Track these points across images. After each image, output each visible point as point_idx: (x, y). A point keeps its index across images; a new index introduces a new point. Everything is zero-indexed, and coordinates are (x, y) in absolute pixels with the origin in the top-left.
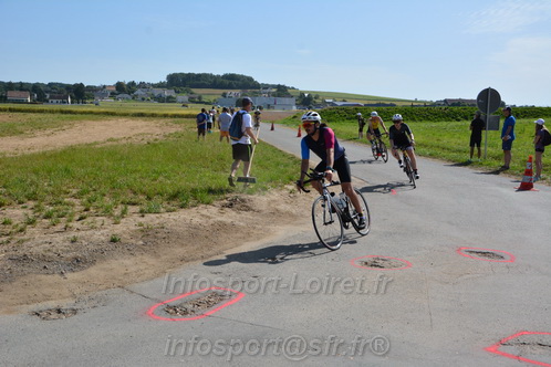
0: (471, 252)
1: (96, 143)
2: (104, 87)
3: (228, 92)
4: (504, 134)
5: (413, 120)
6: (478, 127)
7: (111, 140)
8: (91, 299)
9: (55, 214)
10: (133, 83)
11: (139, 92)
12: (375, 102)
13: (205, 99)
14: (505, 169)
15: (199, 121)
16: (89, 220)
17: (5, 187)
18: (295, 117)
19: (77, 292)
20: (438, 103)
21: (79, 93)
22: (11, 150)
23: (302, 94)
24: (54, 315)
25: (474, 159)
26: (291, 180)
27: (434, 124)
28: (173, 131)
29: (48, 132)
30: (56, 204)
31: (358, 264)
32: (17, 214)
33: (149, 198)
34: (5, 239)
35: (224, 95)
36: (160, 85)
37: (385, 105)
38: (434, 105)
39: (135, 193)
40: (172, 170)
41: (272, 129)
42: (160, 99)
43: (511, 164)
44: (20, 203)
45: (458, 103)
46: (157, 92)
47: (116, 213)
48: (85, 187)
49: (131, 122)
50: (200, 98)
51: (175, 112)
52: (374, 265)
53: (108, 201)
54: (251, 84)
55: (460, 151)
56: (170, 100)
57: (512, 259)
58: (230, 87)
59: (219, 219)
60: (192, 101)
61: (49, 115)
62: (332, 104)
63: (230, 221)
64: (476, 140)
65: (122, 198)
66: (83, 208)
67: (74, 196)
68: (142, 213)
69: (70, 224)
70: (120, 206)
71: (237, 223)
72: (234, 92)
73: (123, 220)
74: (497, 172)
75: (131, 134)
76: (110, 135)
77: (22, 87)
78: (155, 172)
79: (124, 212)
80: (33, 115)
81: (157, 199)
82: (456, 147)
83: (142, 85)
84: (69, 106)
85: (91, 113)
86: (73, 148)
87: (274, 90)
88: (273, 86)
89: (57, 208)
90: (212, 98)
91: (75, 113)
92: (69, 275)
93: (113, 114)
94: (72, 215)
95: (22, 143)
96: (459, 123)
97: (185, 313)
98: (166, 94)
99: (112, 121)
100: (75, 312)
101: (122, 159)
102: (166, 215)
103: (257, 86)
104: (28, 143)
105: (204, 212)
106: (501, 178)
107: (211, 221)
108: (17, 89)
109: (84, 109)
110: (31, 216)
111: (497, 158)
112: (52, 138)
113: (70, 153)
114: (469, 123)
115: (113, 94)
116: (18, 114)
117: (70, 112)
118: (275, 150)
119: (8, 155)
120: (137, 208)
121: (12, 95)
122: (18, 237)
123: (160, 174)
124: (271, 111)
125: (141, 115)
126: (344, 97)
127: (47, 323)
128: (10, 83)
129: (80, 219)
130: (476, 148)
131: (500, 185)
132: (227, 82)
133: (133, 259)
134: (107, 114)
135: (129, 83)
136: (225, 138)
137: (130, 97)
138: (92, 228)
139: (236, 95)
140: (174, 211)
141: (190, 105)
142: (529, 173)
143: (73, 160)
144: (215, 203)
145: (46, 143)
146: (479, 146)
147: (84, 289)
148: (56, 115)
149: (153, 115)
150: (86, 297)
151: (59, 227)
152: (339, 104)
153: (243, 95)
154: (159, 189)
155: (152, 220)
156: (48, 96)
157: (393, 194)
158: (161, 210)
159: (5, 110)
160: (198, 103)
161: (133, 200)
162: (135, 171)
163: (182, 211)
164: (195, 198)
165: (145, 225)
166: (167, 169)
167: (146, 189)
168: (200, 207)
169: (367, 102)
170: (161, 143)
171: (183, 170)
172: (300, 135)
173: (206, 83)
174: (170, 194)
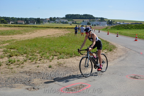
1: (44, 37)
2: (46, 19)
3: (85, 20)
7: (48, 35)
9: (32, 58)
10: (55, 18)
11: (57, 20)
12: (134, 23)
13: (77, 22)
15: (75, 30)
16: (42, 60)
17: (17, 50)
18: (106, 28)
21: (38, 21)
22: (19, 39)
23: (109, 20)
24: (32, 90)
28: (67, 33)
29: (29, 33)
30: (32, 55)
31: (129, 77)
32: (21, 58)
33: (60, 54)
34: (18, 66)
35: (83, 21)
36: (63, 18)
39: (56, 52)
40: (67, 45)
41: (99, 32)
42: (63, 23)
44: (22, 55)
46: (62, 20)
47: (50, 59)
48: (41, 50)
49: (54, 30)
50: (76, 22)
51: (68, 27)
52: (135, 78)
53: (48, 55)
54: (92, 17)
56: (66, 23)
60: (73, 23)
61: (30, 28)
62: (119, 24)
65: (52, 54)
66: (40, 57)
67: (37, 53)
68: (58, 59)
69: (37, 62)
70: (51, 56)
72: (86, 20)
73: (52, 61)
75: (54, 34)
76: (48, 34)
77: (22, 19)
78: (62, 46)
79: (53, 58)
80: (25, 28)
81: (63, 55)
83: (58, 18)
84: (35, 25)
85: (42, 27)
86: (37, 38)
87: (100, 19)
88: (99, 18)
89: (33, 56)
90: (79, 22)
91: (37, 27)
93: (49, 27)
94: (37, 59)
95: (22, 36)
97: (72, 91)
98: (65, 21)
99: (49, 30)
100: (38, 89)
101: (51, 42)
102: (66, 59)
103: (94, 18)
104: (24, 37)
105: (78, 59)
108: (20, 20)
109: (40, 26)
110: (25, 59)
112: (31, 35)
113: (36, 39)
115: (49, 21)
116: (21, 27)
117: (36, 27)
119: (18, 40)
120: (57, 57)
121: (19, 22)
122: (22, 65)
123: (63, 46)
124: (99, 26)
125: (57, 28)
126: (123, 21)
127: (30, 92)
128: (18, 18)
129: (40, 60)
132: (84, 17)
134: (47, 27)
135: (54, 18)
137: (54, 22)
138: (43, 63)
140: (68, 58)
141: (73, 25)
143: (37, 42)
148: (32, 28)
149: (61, 28)
151: (33, 62)
152: (122, 23)
153: (89, 21)
154: (63, 51)
155: (61, 61)
156: (29, 22)
157: (141, 54)
158: (64, 58)
159: (17, 26)
160: (75, 24)
161: (55, 55)
162: (56, 45)
163: (71, 58)
164: (75, 54)
165: (59, 62)
166: (66, 45)
167: (59, 51)
168: (76, 57)
169: (131, 23)
170: (64, 37)
171: (71, 45)
172: (108, 34)
173: (78, 17)
174: (67, 53)
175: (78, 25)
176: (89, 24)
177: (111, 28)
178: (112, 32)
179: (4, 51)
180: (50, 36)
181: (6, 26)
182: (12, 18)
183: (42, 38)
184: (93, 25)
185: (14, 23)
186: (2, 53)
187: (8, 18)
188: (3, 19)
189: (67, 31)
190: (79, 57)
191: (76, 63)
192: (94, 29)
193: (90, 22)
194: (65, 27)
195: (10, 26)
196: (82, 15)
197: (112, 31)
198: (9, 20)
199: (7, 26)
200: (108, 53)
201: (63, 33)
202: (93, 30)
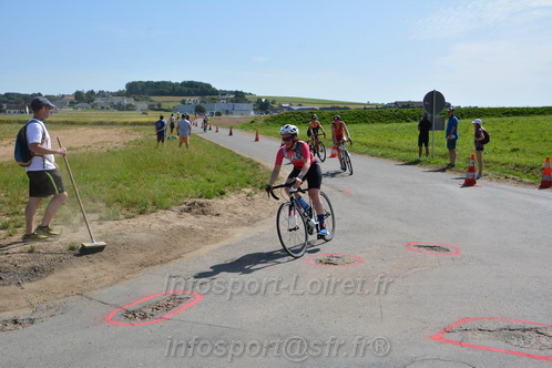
0: (419, 246)
2: (63, 96)
3: (187, 99)
4: (448, 133)
5: (366, 122)
6: (425, 128)
7: (71, 148)
8: (49, 308)
9: (12, 225)
10: (92, 92)
11: (98, 100)
12: (329, 106)
13: (164, 106)
14: (450, 166)
15: (158, 128)
18: (252, 122)
19: (34, 301)
20: (389, 106)
23: (259, 99)
24: (10, 326)
25: (423, 158)
26: (248, 183)
27: (385, 126)
28: (133, 138)
29: (5, 142)
30: (13, 214)
31: (313, 262)
33: (109, 206)
35: (183, 102)
36: (119, 94)
37: (339, 108)
38: (385, 107)
39: (93, 201)
40: (132, 177)
41: (231, 134)
42: (120, 107)
43: (456, 162)
45: (408, 105)
46: (116, 100)
47: (75, 222)
49: (90, 131)
50: (159, 105)
51: (134, 120)
52: (329, 263)
53: (67, 210)
54: (209, 90)
55: (410, 151)
56: (129, 108)
57: (457, 252)
58: (189, 94)
59: (178, 223)
60: (152, 108)
61: (6, 126)
62: (289, 108)
63: (188, 225)
64: (423, 139)
68: (101, 220)
71: (195, 227)
72: (192, 98)
74: (443, 170)
75: (91, 142)
76: (69, 143)
78: (116, 180)
81: (117, 207)
82: (406, 147)
83: (102, 94)
84: (27, 116)
87: (232, 96)
88: (231, 93)
89: (14, 218)
90: (171, 106)
92: (27, 286)
96: (409, 124)
97: (144, 317)
98: (125, 102)
99: (72, 130)
100: (32, 321)
101: (81, 168)
102: (125, 222)
103: (215, 92)
105: (163, 217)
106: (448, 175)
107: (170, 226)
111: (443, 156)
112: (10, 148)
114: (417, 124)
115: (72, 104)
118: (233, 154)
120: (96, 216)
123: (119, 182)
124: (230, 116)
125: (101, 124)
126: (300, 102)
127: (3, 334)
130: (424, 148)
131: (447, 182)
132: (186, 89)
133: (92, 266)
134: (67, 123)
135: (88, 93)
136: (184, 144)
137: (90, 106)
139: (195, 102)
140: (133, 217)
141: (150, 113)
142: (472, 169)
144: (173, 208)
145: (3, 153)
146: (426, 145)
147: (42, 298)
148: (14, 125)
149: (113, 124)
150: (44, 307)
151: (16, 238)
152: (295, 108)
153: (202, 102)
154: (118, 196)
155: (111, 227)
156: (5, 106)
157: (347, 194)
158: (121, 217)
160: (156, 110)
161: (92, 208)
162: (95, 179)
163: (141, 217)
164: (154, 204)
166: (126, 176)
168: (159, 213)
169: (321, 106)
170: (120, 151)
171: (143, 176)
172: (257, 140)
173: (166, 90)
174: (129, 201)
175: (163, 113)
176: (199, 110)
177: (266, 121)
178: (268, 134)
180: (77, 149)
184: (212, 114)
189: (131, 134)
190: (167, 211)
192: (216, 125)
193: (202, 105)
194: (126, 120)
196: (177, 84)
197: (268, 131)
200: (256, 196)
201: (118, 139)
202: (214, 128)
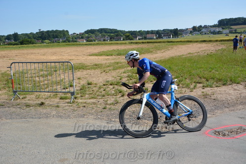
1: (183, 55)
2: (187, 29)
7: (190, 53)
10: (201, 26)
11: (204, 30)
13: (239, 31)
16: (179, 89)
21: (176, 33)
28: (220, 48)
29: (162, 51)
33: (207, 80)
36: (215, 26)
39: (200, 78)
40: (219, 67)
42: (214, 33)
46: (212, 29)
47: (191, 87)
48: (178, 75)
49: (199, 45)
50: (235, 30)
53: (188, 81)
56: (219, 33)
60: (231, 32)
61: (163, 44)
65: (194, 80)
66: (177, 84)
68: (204, 87)
70: (193, 84)
73: (194, 90)
75: (199, 50)
76: (189, 51)
77: (152, 32)
78: (210, 68)
79: (195, 87)
80: (156, 44)
81: (211, 81)
83: (205, 27)
84: (171, 39)
85: (181, 41)
86: (173, 58)
90: (242, 30)
91: (174, 42)
93: (191, 42)
95: (152, 56)
98: (217, 30)
99: (191, 45)
101: (194, 62)
102: (216, 88)
104: (154, 56)
105: (236, 87)
107: (239, 92)
108: (150, 33)
109: (178, 40)
112: (164, 54)
113: (171, 60)
115: (191, 32)
116: (150, 44)
117: (172, 42)
120: (201, 85)
121: (149, 36)
123: (213, 69)
125: (204, 41)
128: (148, 31)
134: (188, 41)
135: (199, 26)
137: (199, 33)
138: (181, 93)
140: (219, 86)
141: (230, 35)
144: (242, 83)
145: (161, 56)
148: (166, 43)
149: (210, 41)
154: (212, 76)
155: (208, 91)
156: (163, 35)
158: (213, 86)
159: (146, 43)
160: (234, 33)
161: (199, 81)
162: (201, 68)
163: (224, 87)
164: (231, 81)
165: (205, 93)
166: (216, 66)
167: (206, 76)
168: (233, 85)
170: (214, 54)
171: (225, 67)
173: (240, 22)
174: (218, 79)
175: (239, 35)
179: (128, 76)
180: (192, 53)
181: (131, 43)
182: (139, 31)
183: (179, 57)
185: (142, 39)
186: (126, 79)
187: (134, 31)
188: (128, 34)
189: (219, 46)
190: (238, 85)
191: (233, 94)
194: (217, 39)
195: (136, 43)
198: (135, 34)
199: (133, 43)
